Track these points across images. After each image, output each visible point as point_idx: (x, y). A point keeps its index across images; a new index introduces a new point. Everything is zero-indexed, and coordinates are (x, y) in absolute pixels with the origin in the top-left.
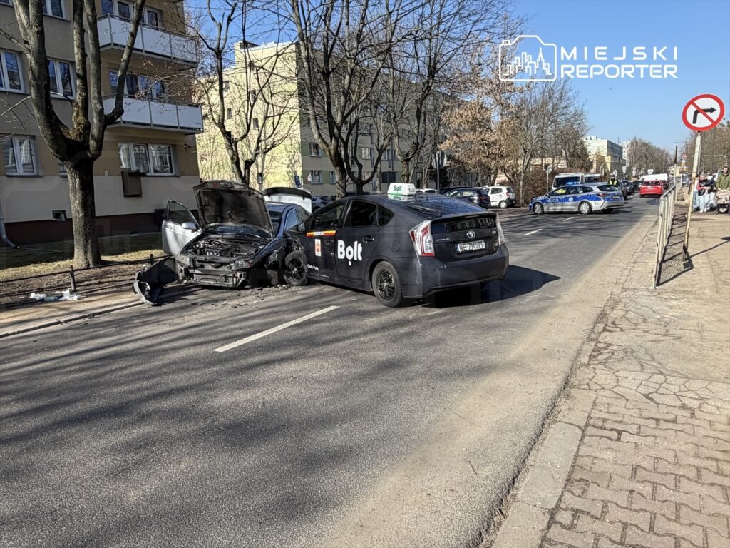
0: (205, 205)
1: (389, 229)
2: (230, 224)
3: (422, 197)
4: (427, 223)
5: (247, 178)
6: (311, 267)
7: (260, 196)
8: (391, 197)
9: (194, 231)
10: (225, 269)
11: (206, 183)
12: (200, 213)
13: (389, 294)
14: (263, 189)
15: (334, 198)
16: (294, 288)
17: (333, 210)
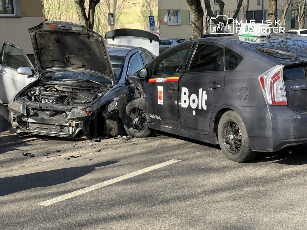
0: (41, 49)
4: (279, 68)
5: (91, 19)
7: (100, 38)
8: (242, 39)
9: (30, 76)
11: (42, 24)
12: (36, 57)
16: (134, 140)
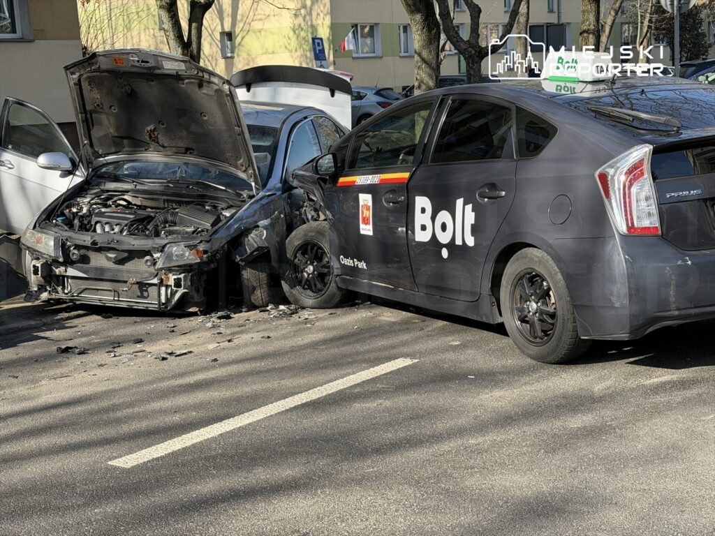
0: (91, 112)
1: (545, 165)
2: (153, 157)
3: (634, 87)
4: (642, 152)
5: (194, 46)
6: (348, 262)
7: (226, 87)
8: (549, 87)
9: (67, 173)
10: (139, 267)
11: (94, 55)
12: (80, 130)
13: (545, 326)
14: (235, 71)
15: (408, 90)
16: (305, 314)
17: (405, 121)
